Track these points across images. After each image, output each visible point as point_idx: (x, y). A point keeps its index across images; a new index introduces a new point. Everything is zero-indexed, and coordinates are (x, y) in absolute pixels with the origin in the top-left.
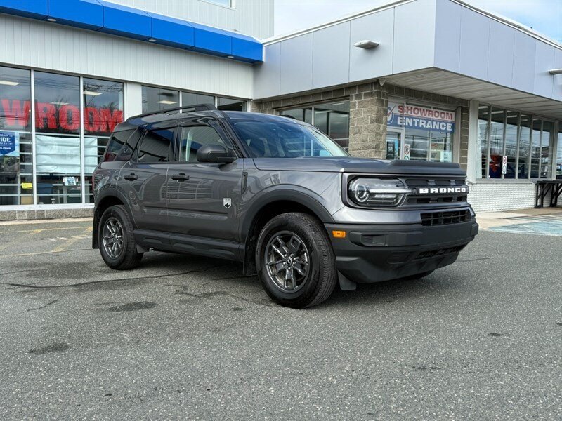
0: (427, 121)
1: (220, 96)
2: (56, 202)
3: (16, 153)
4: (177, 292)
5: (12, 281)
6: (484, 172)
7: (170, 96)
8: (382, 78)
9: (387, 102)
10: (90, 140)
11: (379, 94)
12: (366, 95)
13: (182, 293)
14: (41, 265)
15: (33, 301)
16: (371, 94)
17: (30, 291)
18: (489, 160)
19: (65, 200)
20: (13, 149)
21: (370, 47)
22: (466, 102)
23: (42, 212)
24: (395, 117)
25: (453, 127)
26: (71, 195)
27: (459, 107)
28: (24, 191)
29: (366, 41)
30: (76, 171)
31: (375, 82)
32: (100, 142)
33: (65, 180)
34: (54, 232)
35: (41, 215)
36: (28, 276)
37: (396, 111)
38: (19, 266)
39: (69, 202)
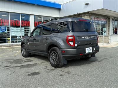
0: (100, 21)
1: (51, 17)
2: (15, 42)
3: (6, 31)
4: (45, 69)
5: (4, 65)
6: (113, 33)
7: (40, 17)
8: (90, 11)
9: (91, 17)
10: (23, 28)
11: (89, 15)
12: (86, 15)
13: (46, 69)
14: (11, 60)
15: (9, 72)
16: (87, 15)
17: (8, 68)
18: (114, 30)
19: (17, 42)
20: (5, 31)
21: (87, 4)
22: (109, 16)
23: (12, 45)
24: (93, 20)
25: (106, 22)
26: (19, 41)
27: (108, 18)
28: (8, 40)
29: (86, 3)
30: (20, 35)
31: (88, 12)
32: (25, 28)
33: (17, 37)
34: (15, 49)
35: (12, 46)
36: (8, 63)
37: (93, 19)
38: (6, 60)
39: (18, 42)
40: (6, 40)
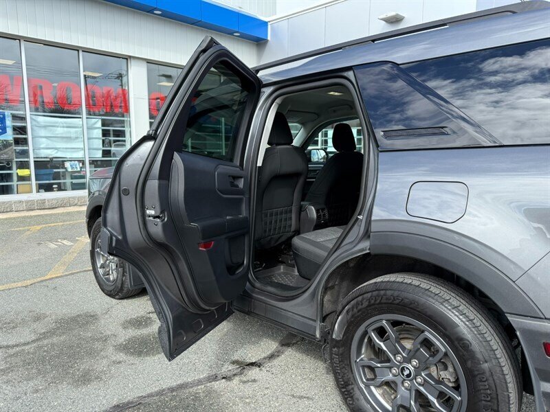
2: (59, 190)
3: (9, 136)
10: (93, 121)
19: (69, 185)
20: (4, 131)
21: (394, 21)
23: (43, 201)
26: (75, 181)
28: (21, 178)
29: (392, 13)
30: (79, 155)
33: (67, 165)
35: (42, 205)
39: (73, 189)
40: (8, 177)
